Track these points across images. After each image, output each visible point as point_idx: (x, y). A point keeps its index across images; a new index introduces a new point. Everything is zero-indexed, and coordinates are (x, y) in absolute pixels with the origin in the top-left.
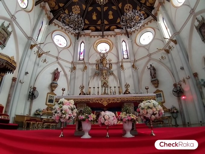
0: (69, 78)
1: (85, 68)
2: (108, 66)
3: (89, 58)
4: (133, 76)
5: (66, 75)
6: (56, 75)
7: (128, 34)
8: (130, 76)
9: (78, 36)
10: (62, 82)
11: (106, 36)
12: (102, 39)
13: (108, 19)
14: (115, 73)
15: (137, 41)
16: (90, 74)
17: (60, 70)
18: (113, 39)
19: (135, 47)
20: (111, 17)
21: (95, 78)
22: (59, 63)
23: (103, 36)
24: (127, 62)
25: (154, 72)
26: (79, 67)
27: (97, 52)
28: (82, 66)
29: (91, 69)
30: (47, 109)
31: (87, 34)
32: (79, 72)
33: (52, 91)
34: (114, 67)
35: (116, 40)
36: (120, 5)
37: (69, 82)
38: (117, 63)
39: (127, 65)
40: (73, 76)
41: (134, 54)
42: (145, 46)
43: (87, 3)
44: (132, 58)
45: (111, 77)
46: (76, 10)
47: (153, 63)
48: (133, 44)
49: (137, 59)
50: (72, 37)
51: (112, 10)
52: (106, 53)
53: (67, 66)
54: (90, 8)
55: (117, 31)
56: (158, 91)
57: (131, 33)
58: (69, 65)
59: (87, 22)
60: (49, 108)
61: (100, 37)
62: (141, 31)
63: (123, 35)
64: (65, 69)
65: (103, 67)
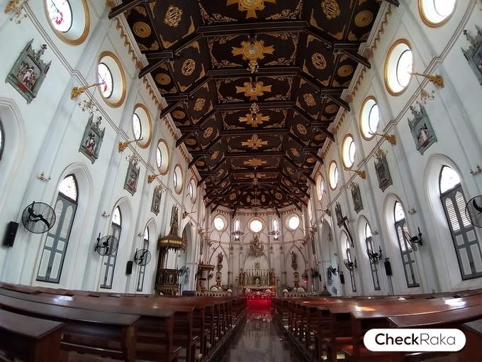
0: (228, 257)
1: (241, 248)
2: (260, 247)
3: (244, 238)
4: (280, 257)
5: (226, 256)
6: (220, 258)
7: (278, 214)
8: (278, 258)
9: (233, 215)
10: (224, 263)
11: (259, 214)
12: (255, 218)
14: (266, 254)
15: (286, 223)
16: (245, 254)
18: (265, 217)
19: (285, 230)
20: (264, 200)
21: (250, 257)
22: (221, 247)
24: (276, 243)
25: (294, 256)
26: (236, 247)
27: (251, 231)
28: (238, 246)
29: (246, 248)
30: (217, 284)
31: (242, 212)
32: (236, 253)
33: (219, 270)
34: (265, 247)
35: (268, 219)
36: (272, 191)
37: (229, 261)
38: (268, 244)
39: (276, 247)
40: (231, 255)
41: (283, 237)
42: (291, 231)
43: (242, 190)
44: (281, 240)
45: (263, 257)
46: (233, 197)
47: (295, 250)
48: (282, 225)
49: (285, 241)
50: (228, 216)
51: (265, 194)
52: (259, 233)
53: (226, 247)
54: (245, 193)
55: (269, 210)
56: (296, 273)
57: (282, 213)
58: (228, 246)
59: (241, 204)
60: (219, 283)
61: (253, 215)
62: (289, 214)
63: (275, 214)
64: (225, 250)
65: (255, 248)
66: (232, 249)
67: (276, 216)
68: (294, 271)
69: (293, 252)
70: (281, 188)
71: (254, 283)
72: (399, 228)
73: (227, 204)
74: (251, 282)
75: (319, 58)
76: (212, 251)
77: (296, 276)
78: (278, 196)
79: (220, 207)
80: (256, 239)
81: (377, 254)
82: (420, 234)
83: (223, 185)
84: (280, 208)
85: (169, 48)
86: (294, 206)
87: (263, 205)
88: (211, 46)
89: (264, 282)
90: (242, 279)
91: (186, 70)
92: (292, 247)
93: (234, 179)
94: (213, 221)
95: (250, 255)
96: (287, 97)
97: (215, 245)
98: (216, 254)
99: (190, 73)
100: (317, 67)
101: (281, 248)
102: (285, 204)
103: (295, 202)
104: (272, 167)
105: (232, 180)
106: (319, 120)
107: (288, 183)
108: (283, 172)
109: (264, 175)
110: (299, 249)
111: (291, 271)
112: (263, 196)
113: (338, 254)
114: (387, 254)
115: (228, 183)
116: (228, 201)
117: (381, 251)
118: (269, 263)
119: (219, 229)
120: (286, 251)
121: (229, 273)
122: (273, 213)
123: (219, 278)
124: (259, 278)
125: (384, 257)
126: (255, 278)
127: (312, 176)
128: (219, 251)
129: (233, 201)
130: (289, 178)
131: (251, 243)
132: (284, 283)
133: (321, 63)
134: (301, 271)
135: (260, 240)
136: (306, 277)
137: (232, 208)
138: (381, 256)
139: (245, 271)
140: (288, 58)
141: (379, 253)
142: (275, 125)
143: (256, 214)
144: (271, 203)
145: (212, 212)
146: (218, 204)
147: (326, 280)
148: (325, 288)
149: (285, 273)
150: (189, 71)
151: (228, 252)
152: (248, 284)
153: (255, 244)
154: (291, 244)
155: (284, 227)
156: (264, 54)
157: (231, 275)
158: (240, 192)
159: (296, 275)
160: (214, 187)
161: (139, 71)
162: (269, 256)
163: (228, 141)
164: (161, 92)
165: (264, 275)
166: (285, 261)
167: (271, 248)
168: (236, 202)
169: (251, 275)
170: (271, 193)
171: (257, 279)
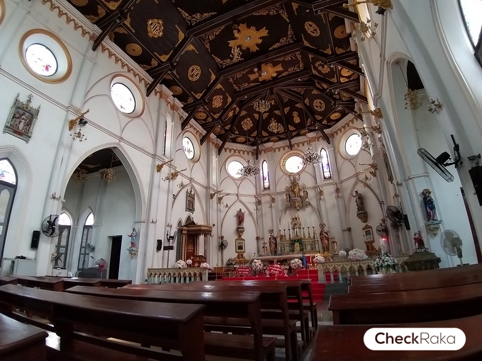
0: (255, 216)
1: (273, 200)
3: (276, 185)
4: (338, 205)
5: (251, 214)
6: (240, 218)
7: (327, 138)
8: (334, 206)
9: (256, 154)
10: (248, 224)
11: (296, 146)
12: (291, 152)
14: (314, 203)
15: (342, 150)
16: (280, 208)
17: (244, 210)
18: (306, 148)
19: (340, 160)
20: (297, 120)
21: (288, 212)
22: (240, 201)
23: (291, 147)
24: (328, 184)
25: (361, 199)
26: (265, 199)
27: (286, 173)
28: (268, 198)
29: (281, 200)
30: (238, 257)
31: (269, 148)
32: (265, 208)
33: (240, 236)
34: (311, 194)
37: (256, 223)
38: (314, 188)
39: (329, 190)
40: (259, 212)
41: (338, 172)
42: (351, 159)
44: (335, 178)
45: (309, 209)
47: (361, 189)
48: (336, 154)
49: (343, 178)
50: (249, 157)
51: (297, 109)
52: (299, 174)
53: (250, 202)
54: (265, 115)
55: (311, 135)
56: (367, 227)
57: (332, 134)
58: (254, 200)
59: (264, 134)
60: (240, 256)
61: (287, 148)
62: (344, 133)
63: (321, 140)
64: (249, 206)
65: (295, 197)
66: (259, 203)
67: (322, 143)
68: (364, 225)
69: (357, 192)
77: (368, 233)
78: (318, 105)
80: (294, 184)
83: (217, 100)
84: (328, 126)
86: (350, 116)
87: (300, 129)
89: (309, 248)
92: (356, 184)
95: (287, 208)
98: (233, 212)
101: (337, 190)
103: (350, 107)
104: (283, 41)
108: (305, 42)
111: (357, 225)
116: (242, 133)
118: (320, 216)
119: (235, 176)
120: (347, 194)
121: (258, 238)
122: (318, 139)
129: (250, 131)
131: (287, 190)
134: (375, 223)
136: (384, 232)
137: (253, 144)
139: (282, 233)
144: (309, 122)
145: (219, 152)
146: (225, 138)
149: (349, 230)
151: (252, 208)
153: (293, 191)
154: (353, 181)
155: (338, 156)
157: (261, 241)
158: (256, 115)
159: (368, 231)
162: (319, 205)
165: (309, 237)
166: (346, 210)
167: (321, 193)
168: (256, 132)
169: (287, 238)
170: (305, 105)
171: (297, 244)
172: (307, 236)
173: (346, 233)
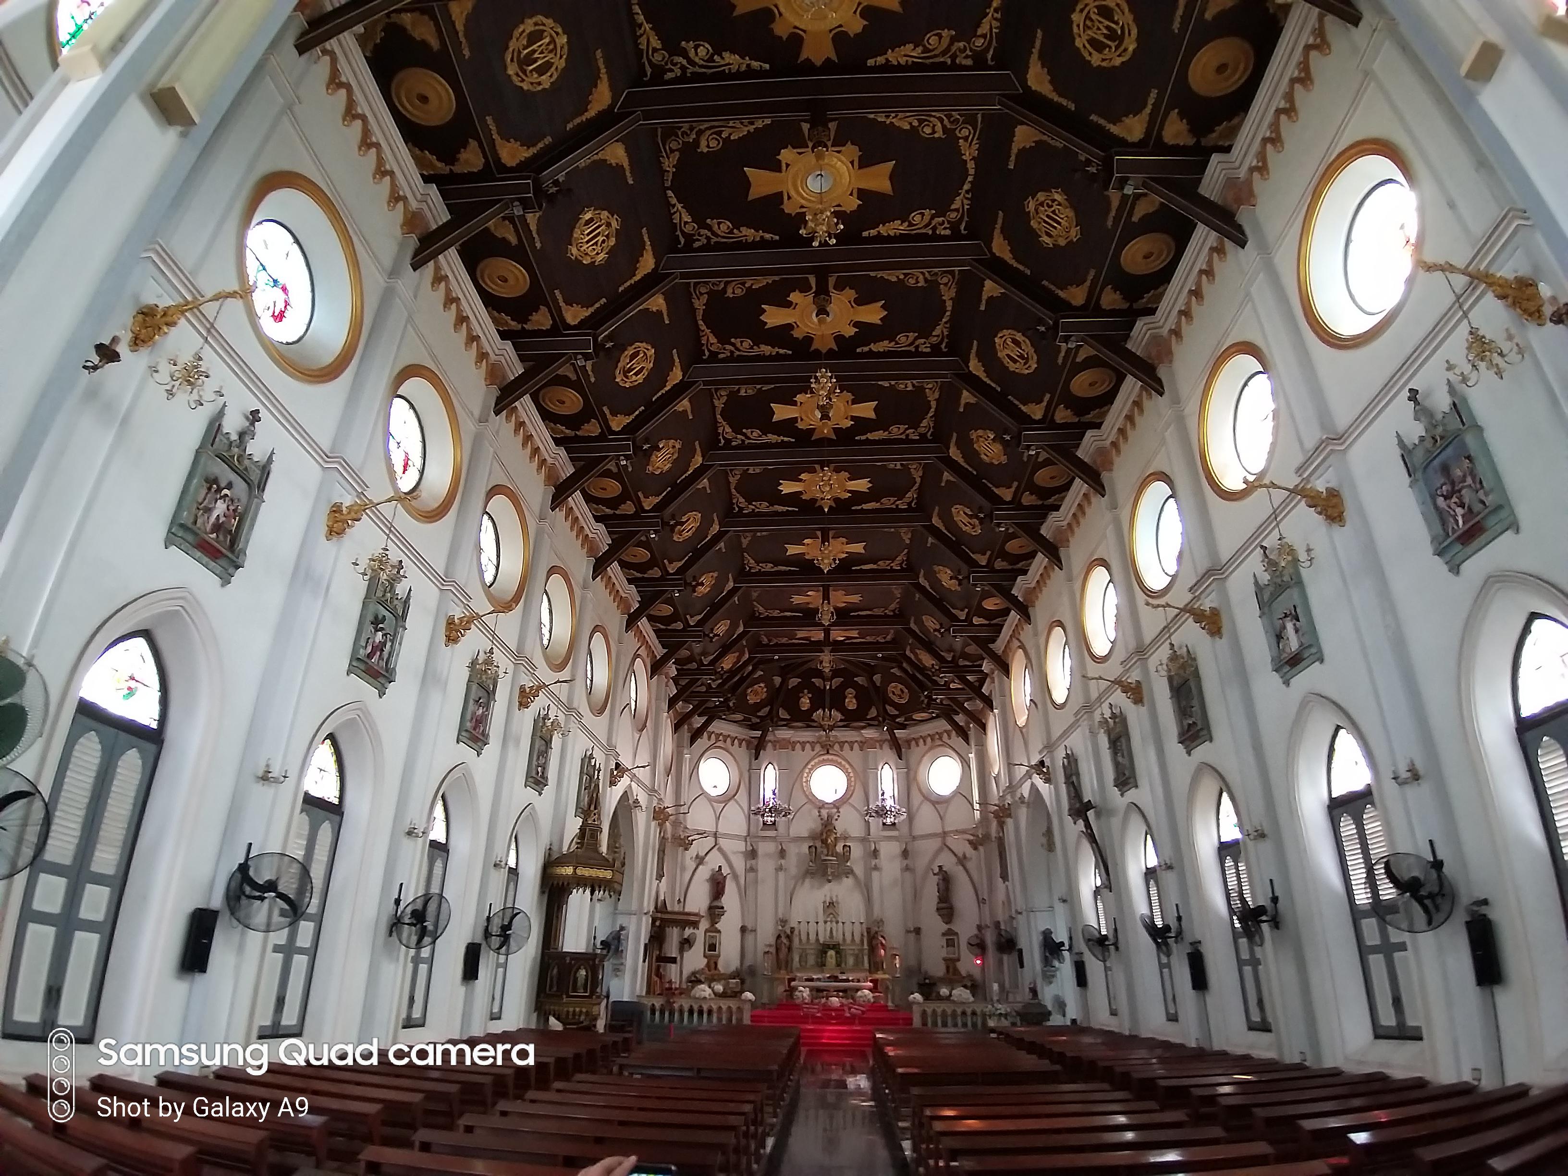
0: (742, 882)
1: (782, 853)
2: (839, 848)
4: (903, 883)
5: (736, 877)
6: (717, 886)
7: (898, 748)
8: (896, 885)
9: (757, 748)
10: (730, 899)
11: (837, 747)
12: (825, 757)
13: (842, 709)
14: (859, 870)
15: (921, 776)
16: (793, 870)
18: (855, 755)
19: (916, 799)
20: (851, 703)
21: (807, 881)
22: (720, 850)
23: (827, 746)
24: (890, 838)
25: (946, 881)
26: (766, 848)
27: (812, 799)
28: (771, 847)
29: (798, 852)
31: (784, 739)
32: (766, 866)
33: (714, 924)
34: (857, 851)
35: (865, 760)
36: (877, 678)
37: (743, 893)
38: (864, 840)
39: (889, 850)
40: (751, 875)
41: (911, 818)
42: (938, 802)
43: (786, 672)
44: (905, 830)
45: (848, 882)
46: (756, 694)
47: (947, 861)
48: (909, 781)
49: (917, 832)
50: (743, 753)
51: (855, 686)
52: (837, 805)
53: (735, 847)
54: (794, 682)
55: (869, 733)
56: (949, 932)
57: (908, 742)
58: (741, 846)
59: (783, 714)
60: (712, 963)
61: (818, 748)
62: (931, 749)
63: (886, 746)
64: (733, 858)
65: (825, 854)
66: (752, 854)
67: (888, 753)
68: (945, 927)
69: (940, 867)
70: (905, 671)
71: (821, 965)
72: (1229, 862)
73: (739, 717)
74: (811, 960)
75: (1016, 342)
76: (691, 865)
77: (950, 943)
78: (897, 692)
79: (718, 726)
80: (828, 825)
81: (1167, 928)
82: (1275, 900)
83: (727, 663)
84: (903, 727)
85: (582, 324)
86: (942, 725)
87: (851, 719)
88: (699, 304)
89: (851, 961)
90: (784, 950)
91: (626, 372)
92: (939, 851)
93: (759, 644)
94: (695, 767)
95: (808, 873)
96: (922, 430)
97: (700, 846)
98: (704, 873)
99: (640, 378)
100: (1012, 367)
101: (905, 854)
102: (917, 716)
103: (947, 714)
104: (878, 612)
105: (757, 646)
106: (1016, 503)
107: (927, 660)
108: (913, 625)
109: (854, 634)
110: (962, 861)
111: (934, 925)
112: (850, 692)
113: (1070, 899)
114: (1196, 930)
115: (742, 654)
116: (743, 706)
117: (1179, 918)
118: (868, 900)
119: (714, 793)
120: (921, 863)
121: (743, 929)
122: (881, 742)
123: (712, 947)
124: (836, 947)
125: (1188, 938)
126: (824, 949)
127: (998, 646)
128: (715, 861)
129: (758, 706)
130: (929, 647)
131: (813, 837)
132: (913, 962)
133: (1021, 356)
134: (965, 928)
135: (840, 826)
136: (979, 947)
137: (753, 727)
138: (1180, 933)
139: (793, 924)
140: (925, 333)
141: (1173, 924)
142: (888, 502)
143: (827, 749)
144: (873, 713)
145: (692, 741)
146: (712, 715)
147: (1039, 966)
148: (1034, 992)
149: (918, 931)
150: (636, 374)
151: (739, 864)
152: (803, 967)
153: (824, 842)
154: (936, 843)
155: (915, 792)
156: (856, 324)
157: (750, 937)
158: (777, 680)
159: (951, 939)
160: (700, 670)
161: (495, 392)
162: (868, 877)
163: (745, 542)
164: (552, 431)
165: (853, 939)
166: (916, 895)
167: (875, 853)
168: (767, 709)
169: (812, 937)
170: (873, 683)
171: (831, 953)
172: (849, 938)
173: (912, 936)
